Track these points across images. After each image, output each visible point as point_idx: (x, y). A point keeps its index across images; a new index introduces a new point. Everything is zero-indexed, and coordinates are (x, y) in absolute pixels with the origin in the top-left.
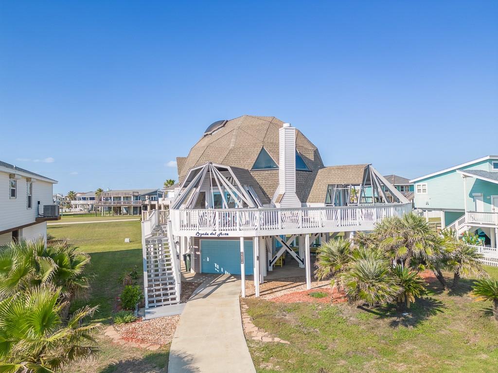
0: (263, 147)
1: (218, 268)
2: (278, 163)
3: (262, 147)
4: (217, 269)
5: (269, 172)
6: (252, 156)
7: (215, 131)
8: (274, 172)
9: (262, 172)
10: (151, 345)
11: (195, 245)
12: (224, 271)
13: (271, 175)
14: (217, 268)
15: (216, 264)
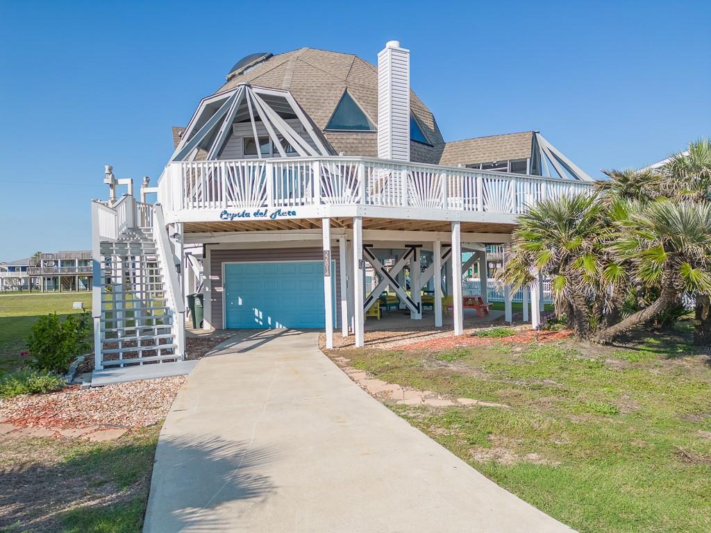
0: (346, 91)
1: (261, 317)
2: (376, 122)
3: (344, 89)
4: (260, 320)
5: (360, 136)
6: (327, 104)
7: (250, 67)
8: (369, 136)
9: (345, 136)
10: (98, 429)
11: (212, 275)
12: (273, 323)
13: (363, 142)
14: (258, 318)
15: (256, 310)
